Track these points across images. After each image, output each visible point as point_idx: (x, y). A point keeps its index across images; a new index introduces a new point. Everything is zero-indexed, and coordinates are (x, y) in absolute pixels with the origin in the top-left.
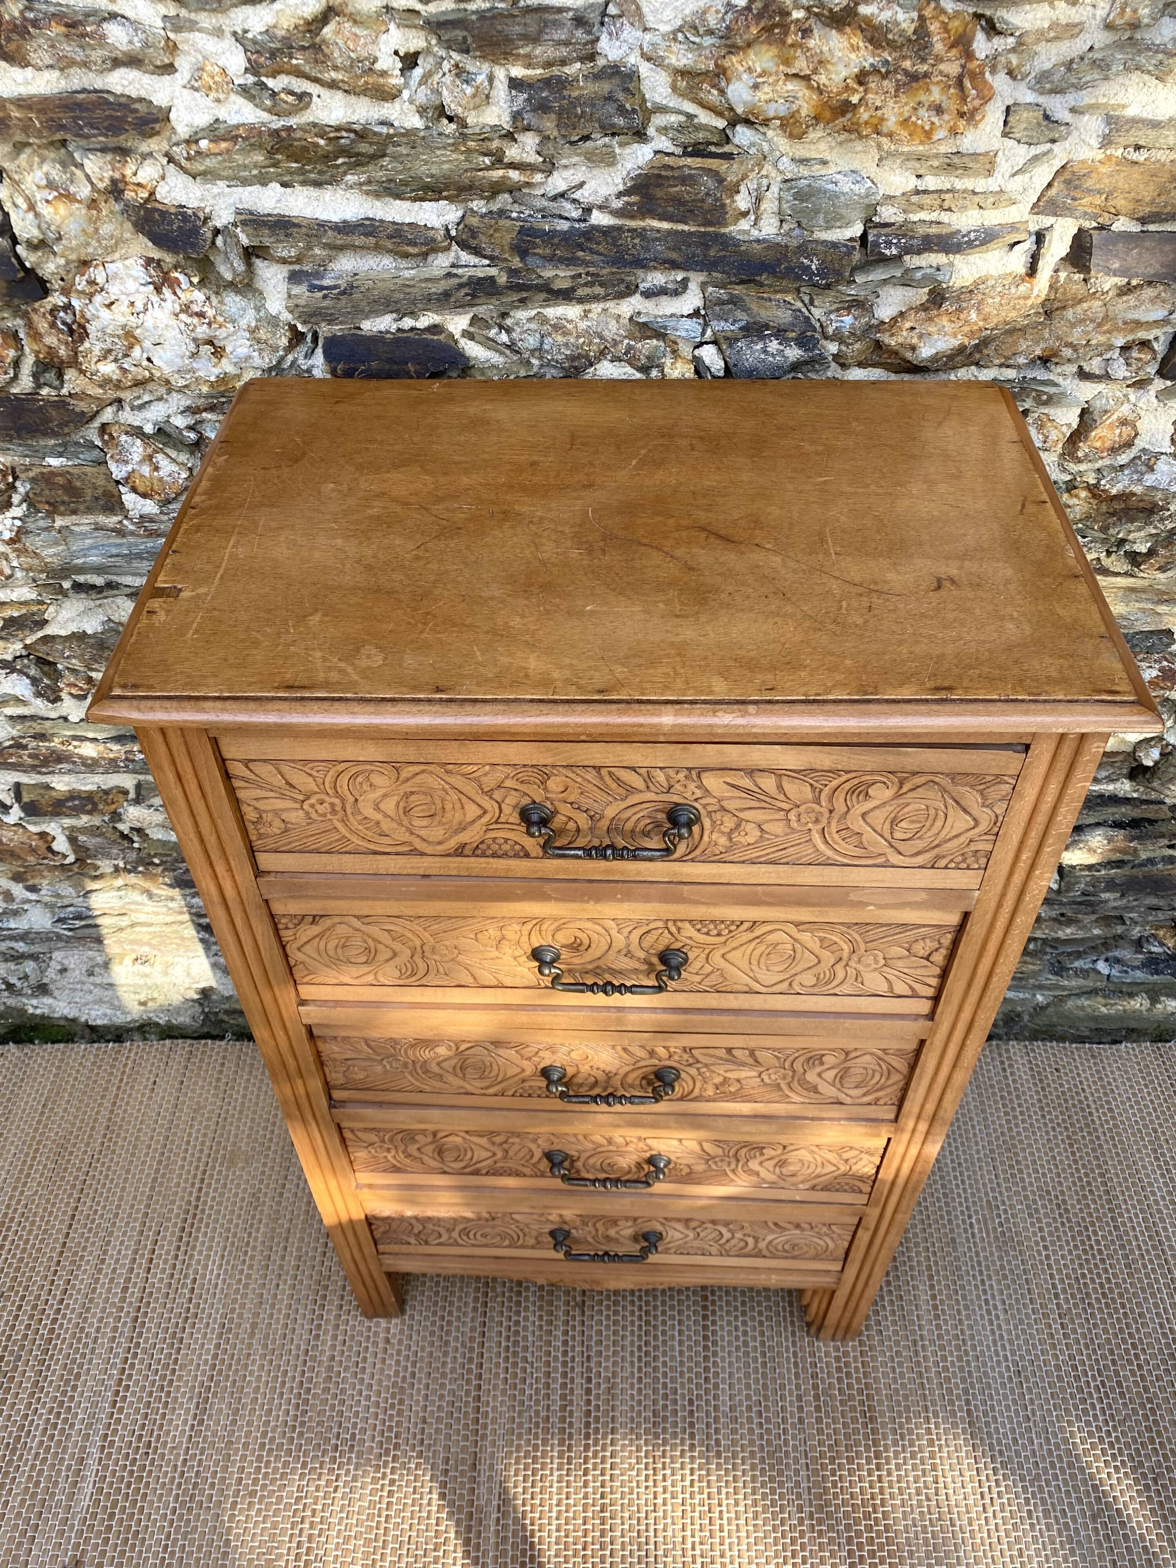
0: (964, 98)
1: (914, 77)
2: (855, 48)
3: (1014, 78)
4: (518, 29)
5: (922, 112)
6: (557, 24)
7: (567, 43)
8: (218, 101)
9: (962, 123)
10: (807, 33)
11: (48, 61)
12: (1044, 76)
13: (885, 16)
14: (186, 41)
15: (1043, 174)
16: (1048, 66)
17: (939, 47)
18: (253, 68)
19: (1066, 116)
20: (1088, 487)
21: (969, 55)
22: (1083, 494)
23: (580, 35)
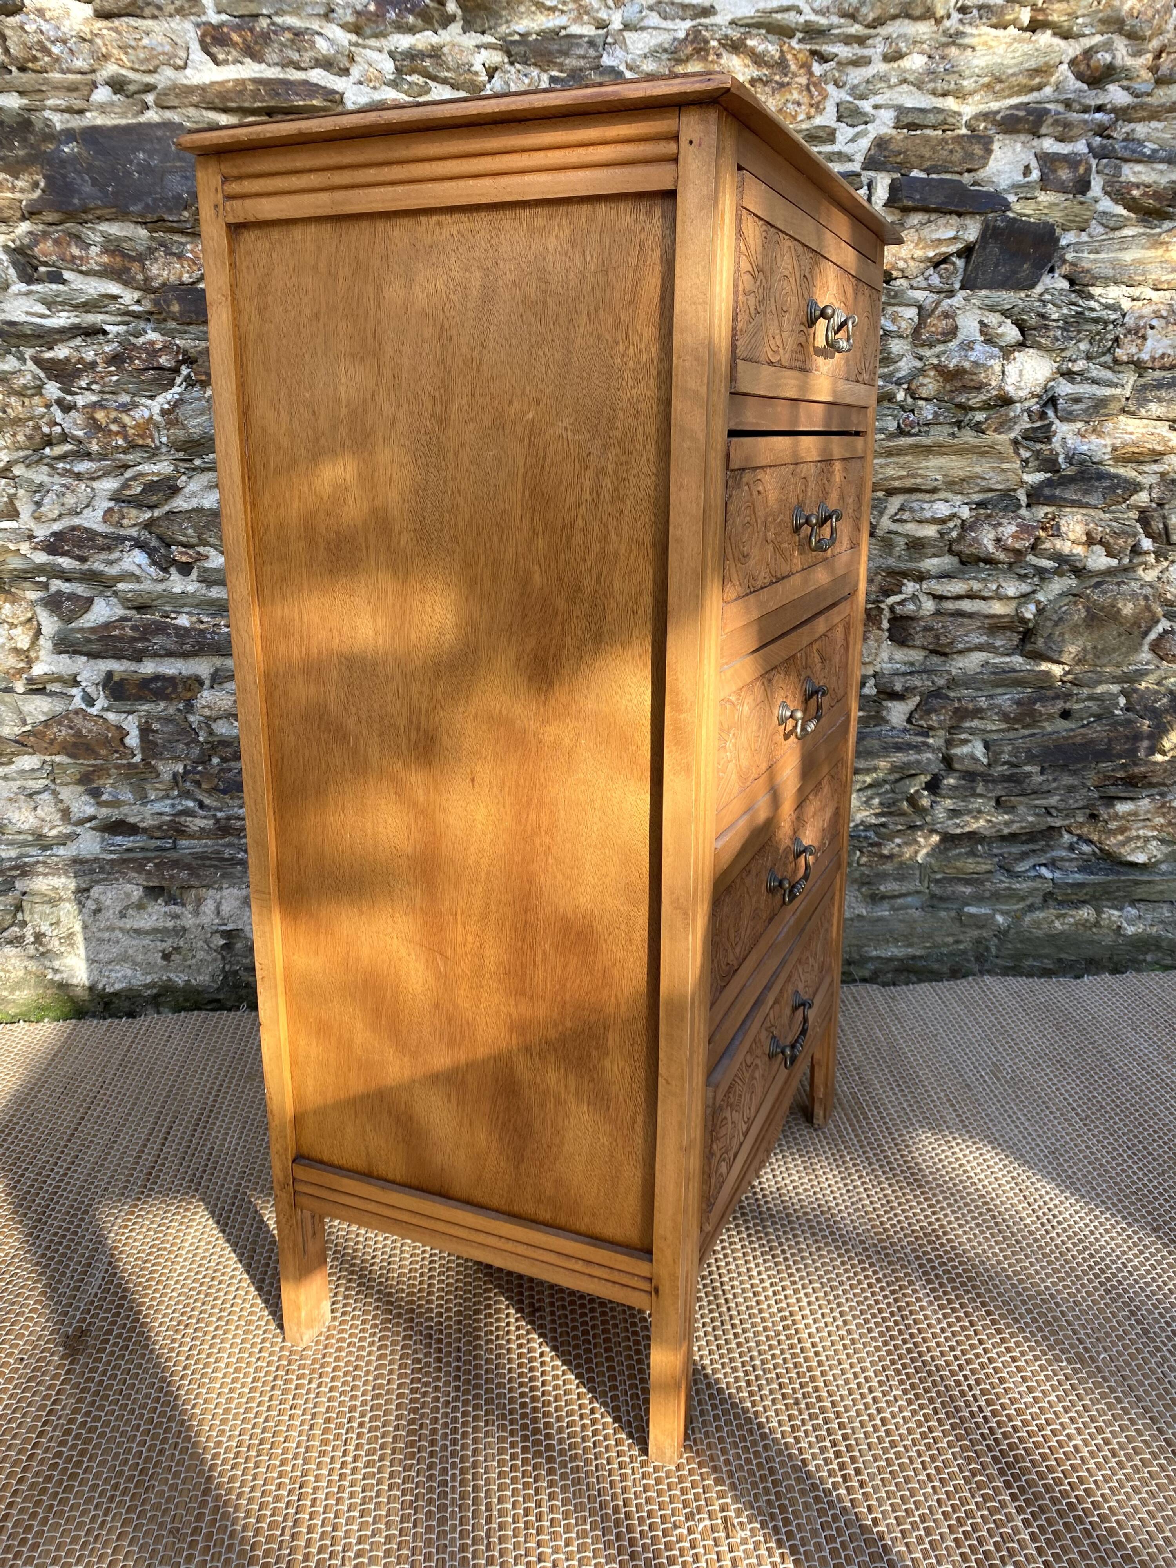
0: (812, 97)
1: (782, 85)
2: (747, 66)
3: (838, 87)
4: (556, 47)
5: (790, 105)
6: (578, 45)
7: (584, 57)
8: (375, 88)
9: (813, 111)
10: (719, 56)
11: (276, 60)
12: (854, 88)
13: (761, 48)
14: (360, 55)
15: (864, 143)
16: (856, 82)
17: (793, 68)
18: (399, 71)
19: (872, 111)
20: (935, 367)
21: (811, 73)
22: (932, 373)
23: (592, 52)
